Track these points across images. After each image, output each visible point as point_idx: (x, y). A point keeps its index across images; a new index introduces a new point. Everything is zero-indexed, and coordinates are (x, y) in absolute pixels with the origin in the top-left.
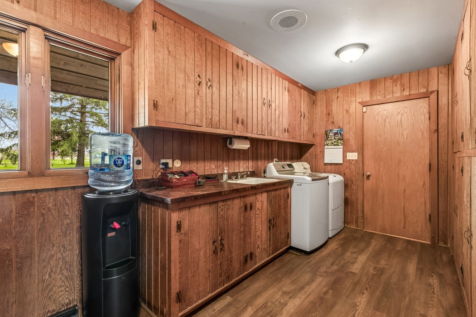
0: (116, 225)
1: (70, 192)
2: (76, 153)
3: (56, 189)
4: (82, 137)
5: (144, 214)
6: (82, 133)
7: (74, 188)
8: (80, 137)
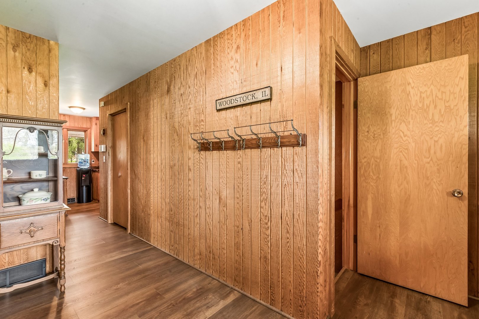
0: (84, 176)
1: (73, 169)
2: (75, 155)
3: (70, 168)
4: (80, 143)
5: (94, 175)
6: (80, 140)
7: (74, 168)
8: (78, 143)
